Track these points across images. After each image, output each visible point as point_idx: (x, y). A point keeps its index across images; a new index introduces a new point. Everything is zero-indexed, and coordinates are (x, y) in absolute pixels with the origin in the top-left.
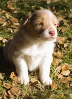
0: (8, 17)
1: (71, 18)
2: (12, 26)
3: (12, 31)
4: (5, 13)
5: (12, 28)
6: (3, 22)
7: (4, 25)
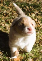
0: (11, 10)
1: (41, 12)
2: (14, 15)
3: (14, 17)
4: (9, 8)
5: (14, 16)
6: (9, 13)
7: (9, 14)
